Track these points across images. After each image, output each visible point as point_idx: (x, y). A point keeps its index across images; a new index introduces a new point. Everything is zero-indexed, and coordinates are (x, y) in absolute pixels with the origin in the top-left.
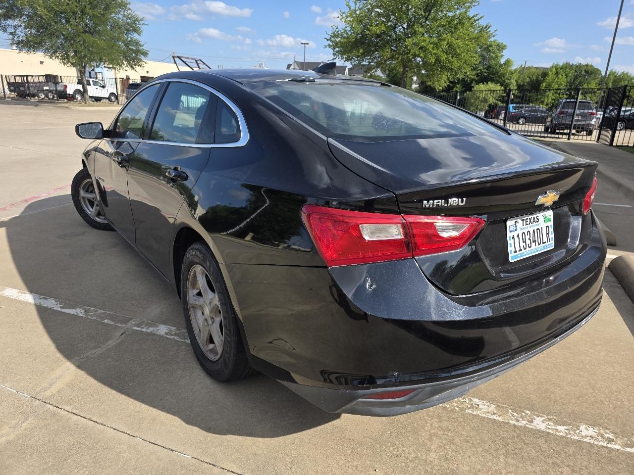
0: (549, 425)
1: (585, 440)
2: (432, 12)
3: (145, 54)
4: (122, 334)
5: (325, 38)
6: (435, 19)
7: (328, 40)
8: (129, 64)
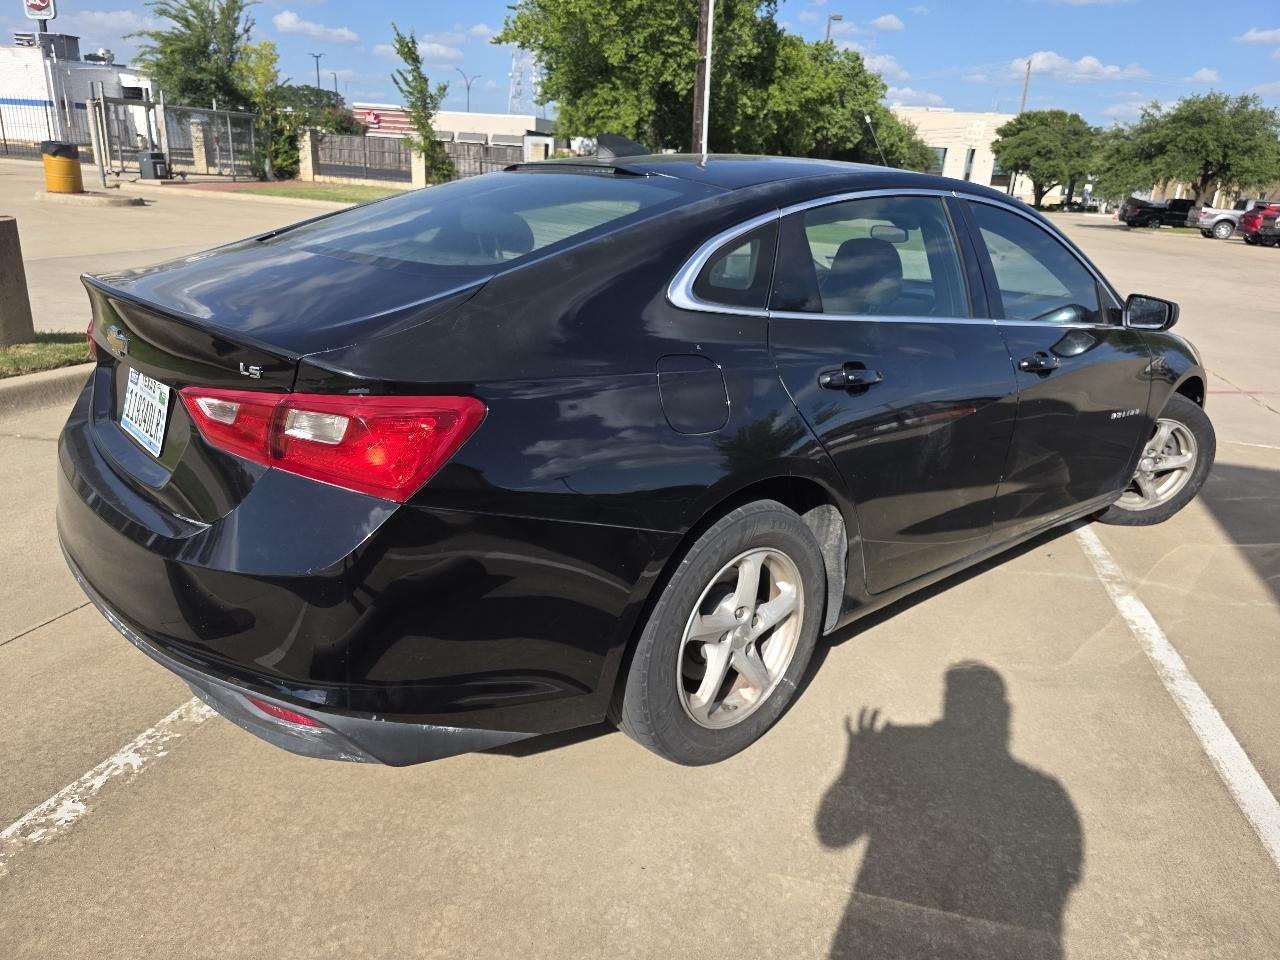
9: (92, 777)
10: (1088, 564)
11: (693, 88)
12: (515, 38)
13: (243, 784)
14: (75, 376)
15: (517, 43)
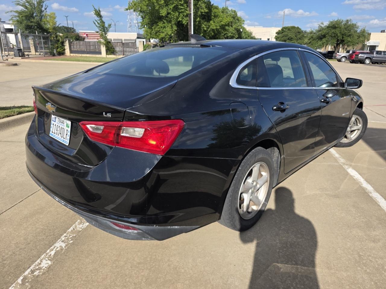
9: (50, 251)
10: (336, 160)
11: (188, 23)
12: (132, 8)
13: (100, 249)
14: (10, 120)
15: (133, 10)
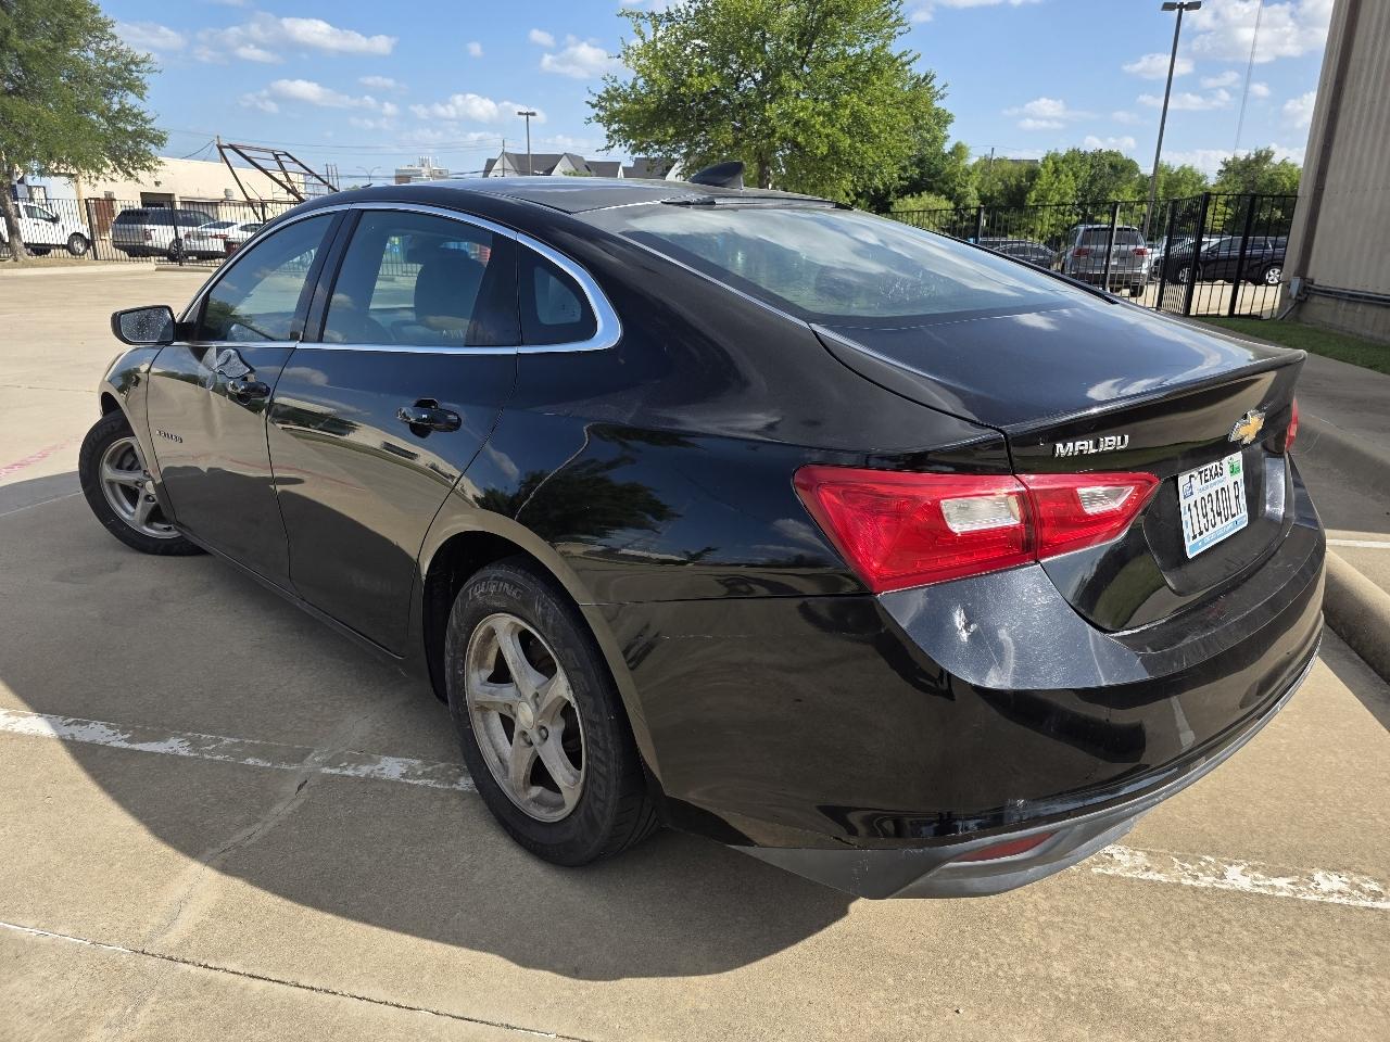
0: (1256, 879)
1: (1331, 900)
2: (814, 46)
3: (159, 140)
4: (300, 788)
5: (588, 102)
6: (821, 62)
7: (593, 106)
8: (120, 164)
